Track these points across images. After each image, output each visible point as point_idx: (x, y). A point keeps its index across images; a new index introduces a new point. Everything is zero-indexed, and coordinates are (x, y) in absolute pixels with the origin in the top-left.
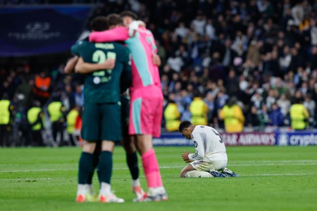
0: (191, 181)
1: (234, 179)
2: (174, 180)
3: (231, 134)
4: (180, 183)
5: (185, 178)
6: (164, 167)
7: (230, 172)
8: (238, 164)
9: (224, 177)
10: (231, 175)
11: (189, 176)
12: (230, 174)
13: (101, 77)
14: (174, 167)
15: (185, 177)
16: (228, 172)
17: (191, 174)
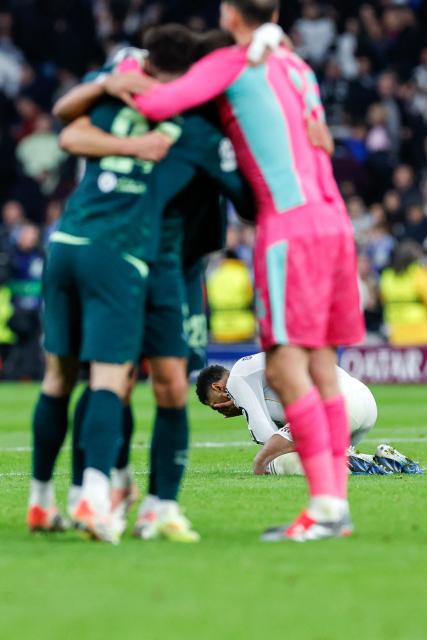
0: (285, 485)
1: (409, 479)
2: (236, 483)
3: (403, 350)
4: (253, 491)
5: (269, 477)
6: (208, 445)
7: (399, 457)
8: (422, 436)
9: (381, 473)
10: (403, 468)
11: (279, 470)
12: (398, 464)
13: (119, 175)
14: (237, 444)
15: (267, 473)
16: (391, 457)
17: (284, 465)
